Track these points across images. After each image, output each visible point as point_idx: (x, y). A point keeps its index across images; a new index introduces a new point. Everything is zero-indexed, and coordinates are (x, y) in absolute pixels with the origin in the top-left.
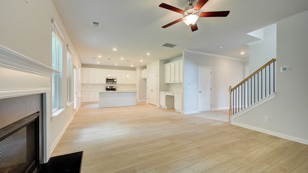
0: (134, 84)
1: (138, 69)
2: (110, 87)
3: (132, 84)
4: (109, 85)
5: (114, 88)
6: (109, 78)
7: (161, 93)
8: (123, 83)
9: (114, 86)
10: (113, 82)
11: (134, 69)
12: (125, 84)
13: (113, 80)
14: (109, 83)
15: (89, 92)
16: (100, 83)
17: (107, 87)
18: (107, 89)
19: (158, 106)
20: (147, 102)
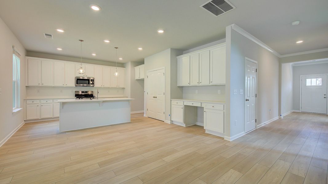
0: (123, 87)
1: (129, 66)
2: (82, 92)
3: (119, 88)
4: (81, 89)
5: (90, 93)
6: (81, 78)
7: (174, 102)
8: (106, 86)
9: (89, 90)
10: (89, 84)
11: (122, 65)
12: (109, 88)
13: (88, 80)
14: (82, 85)
15: (42, 100)
16: (65, 86)
17: (78, 92)
18: (78, 96)
20: (145, 115)
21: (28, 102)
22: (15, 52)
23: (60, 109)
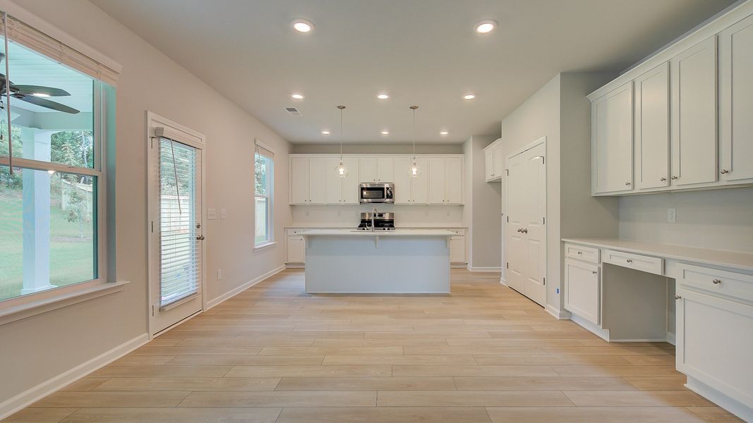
0: (460, 202)
1: (470, 147)
3: (451, 205)
4: (371, 210)
5: (387, 217)
7: (573, 248)
8: (419, 201)
9: (386, 210)
10: (383, 197)
11: (457, 148)
12: (426, 205)
13: (382, 189)
14: (371, 200)
17: (363, 214)
18: (362, 223)
19: (555, 312)
20: (503, 281)
21: (290, 232)
22: (258, 148)
23: (306, 248)
